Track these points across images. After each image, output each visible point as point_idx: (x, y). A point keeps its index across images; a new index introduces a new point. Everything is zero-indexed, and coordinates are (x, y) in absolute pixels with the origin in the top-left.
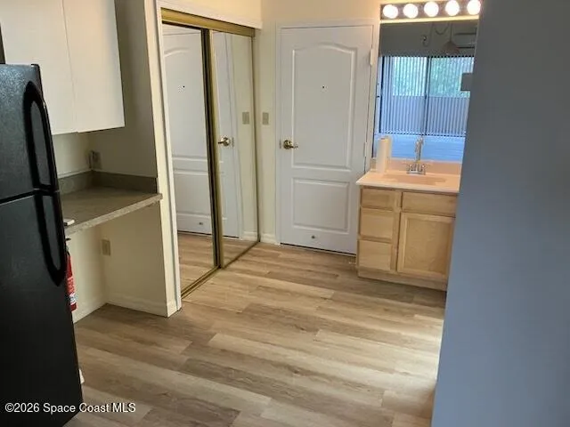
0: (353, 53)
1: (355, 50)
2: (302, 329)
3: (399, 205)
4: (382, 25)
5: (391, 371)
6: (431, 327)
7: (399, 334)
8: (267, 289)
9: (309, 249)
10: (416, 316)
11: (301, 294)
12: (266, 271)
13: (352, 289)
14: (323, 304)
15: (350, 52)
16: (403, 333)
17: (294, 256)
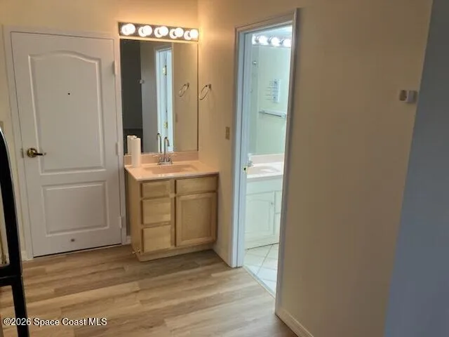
0: (97, 63)
1: (99, 60)
2: (152, 327)
3: (174, 191)
4: (121, 40)
5: (246, 324)
6: (230, 279)
7: (219, 294)
8: (73, 307)
9: (70, 254)
10: (213, 275)
11: (113, 297)
12: (51, 290)
13: (147, 274)
14: (141, 296)
15: (93, 61)
16: (221, 292)
17: (61, 265)
